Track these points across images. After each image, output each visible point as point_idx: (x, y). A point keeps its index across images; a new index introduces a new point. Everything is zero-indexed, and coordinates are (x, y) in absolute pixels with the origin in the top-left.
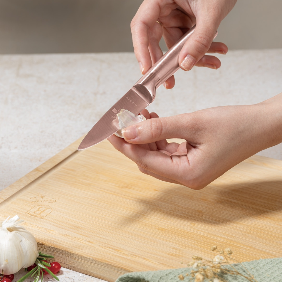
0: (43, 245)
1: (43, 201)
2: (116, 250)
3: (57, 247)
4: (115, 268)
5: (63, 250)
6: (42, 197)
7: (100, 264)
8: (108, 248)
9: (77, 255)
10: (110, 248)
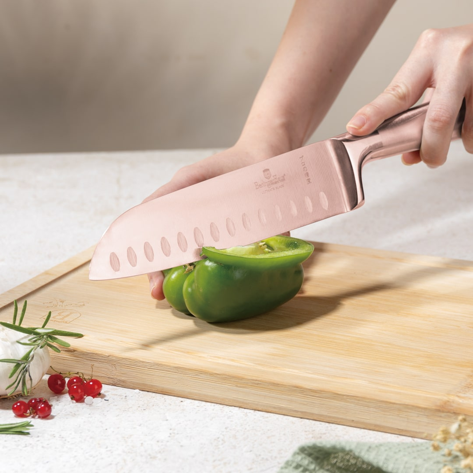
0: (74, 351)
1: (64, 306)
2: (188, 352)
3: (97, 352)
4: (190, 372)
5: (107, 355)
6: (62, 302)
7: (166, 369)
8: (174, 352)
9: (130, 359)
10: (179, 351)
